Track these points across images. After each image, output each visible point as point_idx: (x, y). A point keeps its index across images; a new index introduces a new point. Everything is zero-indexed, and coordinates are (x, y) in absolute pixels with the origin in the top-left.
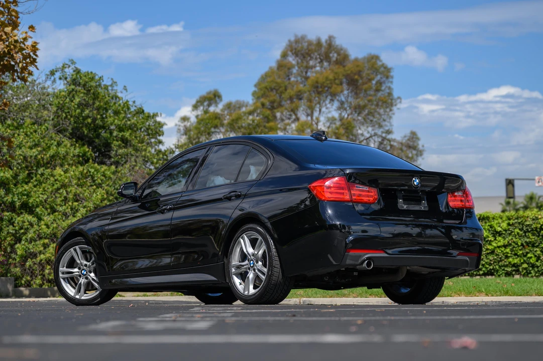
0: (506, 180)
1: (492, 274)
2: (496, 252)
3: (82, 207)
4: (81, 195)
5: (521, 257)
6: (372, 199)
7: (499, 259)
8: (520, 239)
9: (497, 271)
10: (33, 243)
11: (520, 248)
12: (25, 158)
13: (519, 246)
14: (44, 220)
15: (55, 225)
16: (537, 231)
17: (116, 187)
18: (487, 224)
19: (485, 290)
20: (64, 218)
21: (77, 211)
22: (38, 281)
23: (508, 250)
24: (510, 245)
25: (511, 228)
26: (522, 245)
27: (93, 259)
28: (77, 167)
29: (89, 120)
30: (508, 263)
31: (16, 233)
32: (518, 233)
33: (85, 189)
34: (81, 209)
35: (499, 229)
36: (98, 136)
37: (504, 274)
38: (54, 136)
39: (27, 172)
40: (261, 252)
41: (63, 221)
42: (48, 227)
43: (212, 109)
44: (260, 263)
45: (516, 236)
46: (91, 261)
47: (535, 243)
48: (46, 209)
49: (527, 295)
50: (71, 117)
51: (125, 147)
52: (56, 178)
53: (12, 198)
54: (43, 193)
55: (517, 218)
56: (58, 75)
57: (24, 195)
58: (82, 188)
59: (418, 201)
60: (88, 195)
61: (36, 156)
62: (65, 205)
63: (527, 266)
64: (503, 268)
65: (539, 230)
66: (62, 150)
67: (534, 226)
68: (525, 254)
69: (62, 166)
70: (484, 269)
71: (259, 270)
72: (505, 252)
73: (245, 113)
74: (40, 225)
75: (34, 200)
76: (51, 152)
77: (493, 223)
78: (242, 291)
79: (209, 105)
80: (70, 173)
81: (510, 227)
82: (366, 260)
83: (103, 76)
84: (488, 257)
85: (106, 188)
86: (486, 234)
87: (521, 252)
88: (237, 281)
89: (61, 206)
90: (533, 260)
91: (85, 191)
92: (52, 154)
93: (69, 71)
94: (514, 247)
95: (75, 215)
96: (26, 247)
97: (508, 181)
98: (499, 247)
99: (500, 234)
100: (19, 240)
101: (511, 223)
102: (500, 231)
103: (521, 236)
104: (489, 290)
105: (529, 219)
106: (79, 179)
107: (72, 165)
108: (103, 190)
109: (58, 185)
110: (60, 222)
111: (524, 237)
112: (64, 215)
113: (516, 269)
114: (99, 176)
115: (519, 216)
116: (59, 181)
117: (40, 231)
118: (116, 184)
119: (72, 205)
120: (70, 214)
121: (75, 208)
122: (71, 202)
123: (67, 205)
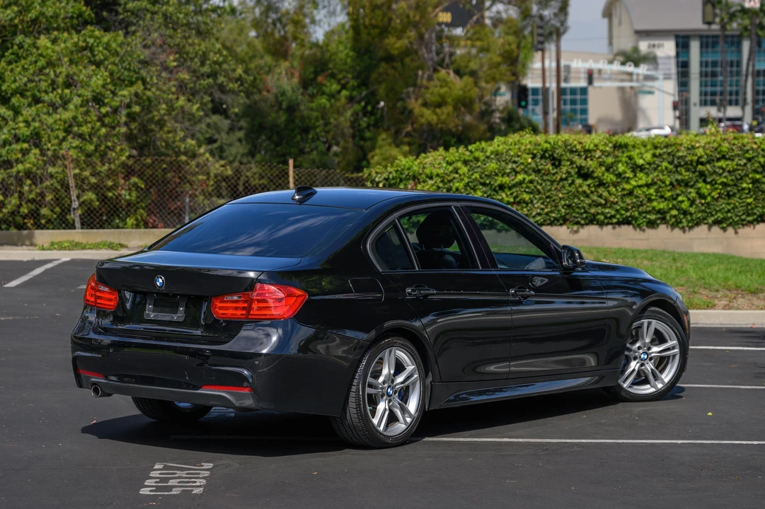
1: (629, 223)
2: (635, 192)
3: (76, 95)
4: (75, 78)
5: (669, 200)
7: (639, 203)
8: (669, 176)
10: (7, 148)
11: (669, 188)
13: (666, 186)
14: (22, 115)
15: (37, 124)
16: (692, 165)
17: (124, 65)
18: (625, 155)
20: (51, 111)
21: (69, 101)
22: (14, 201)
23: (652, 191)
24: (655, 183)
25: (657, 161)
26: (671, 184)
28: (70, 34)
30: (651, 208)
32: (666, 168)
33: (81, 68)
34: (75, 98)
35: (641, 162)
37: (645, 224)
41: (50, 115)
42: (27, 123)
45: (663, 171)
47: (690, 182)
48: (26, 98)
52: (40, 52)
54: (23, 73)
55: (666, 147)
58: (76, 66)
60: (85, 78)
61: (11, 20)
62: (52, 92)
63: (677, 213)
64: (644, 215)
65: (695, 164)
66: (49, 10)
67: (689, 158)
68: (675, 196)
69: (48, 31)
70: (618, 216)
72: (647, 193)
74: (17, 121)
75: (9, 86)
76: (33, 14)
77: (632, 153)
81: (655, 159)
84: (624, 200)
85: (110, 67)
86: (623, 168)
87: (669, 194)
89: (46, 92)
90: (685, 205)
92: (34, 16)
94: (660, 187)
95: (66, 106)
98: (640, 186)
99: (642, 168)
101: (658, 154)
102: (642, 165)
103: (670, 172)
105: (683, 148)
106: (72, 52)
107: (64, 30)
108: (106, 71)
109: (42, 62)
110: (44, 117)
111: (674, 173)
112: (52, 106)
113: (662, 217)
114: (101, 49)
115: (670, 143)
116: (43, 57)
117: (17, 131)
118: (124, 62)
119: (62, 93)
120: (60, 106)
121: (66, 97)
122: (61, 88)
123: (55, 93)
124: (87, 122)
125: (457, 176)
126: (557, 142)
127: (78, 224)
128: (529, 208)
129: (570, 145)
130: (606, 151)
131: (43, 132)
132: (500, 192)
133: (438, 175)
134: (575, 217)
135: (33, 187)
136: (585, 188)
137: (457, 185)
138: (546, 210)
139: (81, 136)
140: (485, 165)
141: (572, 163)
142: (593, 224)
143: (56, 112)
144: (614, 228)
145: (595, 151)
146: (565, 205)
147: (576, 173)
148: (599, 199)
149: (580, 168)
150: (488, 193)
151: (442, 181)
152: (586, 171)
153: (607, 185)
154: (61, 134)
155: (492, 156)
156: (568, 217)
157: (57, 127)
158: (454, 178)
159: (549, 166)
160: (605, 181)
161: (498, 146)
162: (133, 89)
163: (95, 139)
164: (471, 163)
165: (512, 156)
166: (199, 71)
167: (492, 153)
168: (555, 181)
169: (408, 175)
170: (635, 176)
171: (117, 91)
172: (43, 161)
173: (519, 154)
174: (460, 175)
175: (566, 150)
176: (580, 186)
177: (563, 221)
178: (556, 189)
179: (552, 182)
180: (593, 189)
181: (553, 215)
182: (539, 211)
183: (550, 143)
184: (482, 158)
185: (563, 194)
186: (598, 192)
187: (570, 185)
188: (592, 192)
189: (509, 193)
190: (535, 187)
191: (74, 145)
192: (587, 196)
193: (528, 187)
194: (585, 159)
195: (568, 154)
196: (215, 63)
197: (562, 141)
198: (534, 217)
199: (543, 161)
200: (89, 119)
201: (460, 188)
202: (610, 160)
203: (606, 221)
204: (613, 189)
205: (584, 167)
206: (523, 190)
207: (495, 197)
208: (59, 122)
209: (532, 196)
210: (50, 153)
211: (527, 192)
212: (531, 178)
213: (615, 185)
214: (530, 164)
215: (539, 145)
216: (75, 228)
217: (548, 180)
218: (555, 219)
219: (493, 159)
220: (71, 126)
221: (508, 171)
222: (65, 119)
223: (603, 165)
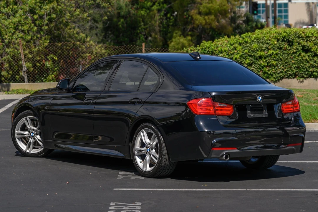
6: (229, 112)
20: (6, 18)
21: (17, 12)
27: (39, 126)
34: (20, 10)
40: (155, 143)
41: (6, 20)
44: (154, 150)
46: (38, 127)
62: (7, 7)
71: (153, 155)
78: (142, 168)
82: (224, 155)
88: (138, 160)
89: (3, 7)
95: (15, 15)
112: (7, 15)
119: (13, 8)
120: (11, 15)
121: (15, 10)
122: (12, 5)
123: (9, 8)
124: (26, 24)
125: (236, 51)
126: (291, 32)
127: (26, 80)
128: (276, 69)
129: (298, 34)
131: (3, 29)
132: (260, 60)
133: (225, 51)
134: (301, 73)
136: (307, 57)
137: (236, 56)
138: (285, 70)
139: (23, 31)
140: (251, 45)
141: (299, 43)
142: (311, 77)
143: (9, 19)
145: (312, 37)
146: (295, 67)
147: (301, 49)
148: (314, 64)
149: (304, 46)
150: (253, 61)
151: (228, 54)
152: (307, 48)
154: (13, 31)
155: (255, 40)
156: (297, 73)
157: (10, 26)
158: (234, 53)
159: (287, 46)
161: (258, 34)
162: (51, 5)
163: (31, 33)
164: (243, 44)
165: (266, 40)
167: (255, 38)
168: (290, 54)
169: (209, 51)
171: (42, 7)
172: (2, 45)
173: (270, 39)
174: (237, 51)
175: (296, 37)
176: (304, 57)
177: (295, 76)
178: (290, 58)
179: (288, 54)
180: (311, 58)
181: (289, 72)
182: (281, 70)
183: (287, 33)
184: (249, 41)
185: (294, 61)
186: (314, 60)
187: (298, 56)
188: (310, 60)
189: (264, 61)
190: (279, 57)
191: (20, 36)
192: (308, 62)
193: (275, 57)
194: (307, 42)
197: (293, 32)
198: (278, 74)
199: (283, 43)
200: (27, 22)
201: (237, 58)
205: (306, 46)
206: (272, 59)
207: (257, 63)
208: (11, 24)
209: (277, 62)
210: (6, 41)
211: (275, 60)
212: (276, 52)
214: (276, 44)
215: (281, 34)
216: (25, 82)
217: (286, 53)
218: (290, 75)
219: (255, 42)
220: (17, 26)
221: (264, 48)
222: (14, 22)
223: (316, 45)
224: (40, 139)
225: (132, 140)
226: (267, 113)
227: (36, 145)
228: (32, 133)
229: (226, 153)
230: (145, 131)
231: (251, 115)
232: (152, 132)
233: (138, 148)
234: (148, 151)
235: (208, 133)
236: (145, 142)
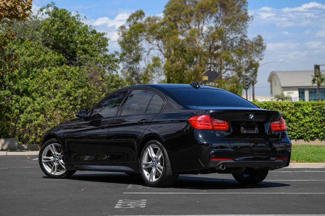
0: (315, 65)
1: (302, 138)
2: (305, 125)
3: (59, 92)
4: (59, 85)
5: (320, 128)
6: (225, 128)
7: (307, 130)
8: (319, 118)
9: (306, 136)
10: (30, 114)
11: (319, 123)
12: (25, 62)
13: (318, 122)
14: (36, 100)
15: (43, 104)
17: (79, 80)
18: (300, 109)
19: (296, 158)
20: (48, 99)
21: (56, 95)
23: (312, 124)
24: (313, 121)
25: (314, 111)
26: (320, 121)
27: (62, 152)
28: (56, 67)
29: (64, 38)
30: (312, 132)
31: (20, 108)
32: (318, 114)
33: (61, 81)
34: (59, 93)
35: (307, 112)
36: (69, 47)
37: (309, 138)
38: (42, 47)
39: (27, 70)
40: (160, 157)
41: (48, 101)
42: (39, 104)
43: (139, 21)
44: (159, 163)
45: (317, 116)
46: (61, 153)
48: (38, 93)
49: (321, 162)
50: (53, 36)
51: (84, 54)
52: (44, 74)
53: (18, 87)
54: (36, 83)
55: (318, 105)
56: (44, 11)
57: (25, 85)
58: (59, 80)
59: (253, 128)
60: (63, 85)
61: (32, 61)
62: (49, 91)
63: (323, 134)
64: (309, 135)
66: (48, 58)
68: (322, 126)
69: (47, 66)
70: (297, 135)
71: (158, 168)
72: (310, 125)
73: (158, 24)
74: (34, 103)
75: (31, 88)
76: (41, 59)
77: (303, 108)
78: (149, 179)
79: (137, 19)
80: (52, 71)
81: (313, 110)
82: (221, 164)
83: (71, 12)
84: (300, 128)
86: (299, 114)
87: (320, 125)
88: (146, 173)
89: (46, 91)
91: (61, 82)
92: (41, 60)
93: (51, 9)
94: (316, 122)
95: (55, 97)
96: (27, 117)
97: (316, 66)
98: (307, 122)
99: (307, 114)
100: (22, 112)
101: (314, 108)
102: (308, 113)
103: (320, 116)
104: (299, 159)
106: (57, 75)
107: (54, 66)
108: (72, 82)
109: (45, 79)
110: (46, 101)
111: (322, 116)
112: (49, 97)
113: (317, 135)
114: (70, 73)
115: (319, 103)
116: (45, 77)
117: (34, 107)
118: (79, 78)
119: (53, 91)
120: (52, 97)
121: (55, 93)
122: (53, 89)
123: (50, 91)
124: (64, 104)
126: (270, 104)
129: (276, 104)
130: (292, 107)
131: (45, 108)
135: (41, 131)
139: (61, 109)
143: (50, 99)
144: (296, 141)
145: (287, 107)
148: (289, 128)
153: (292, 122)
154: (53, 108)
157: (52, 105)
160: (291, 120)
162: (83, 90)
163: (67, 111)
166: (110, 85)
170: (305, 118)
171: (76, 91)
172: (45, 119)
175: (274, 107)
183: (267, 104)
186: (288, 125)
191: (59, 113)
194: (283, 111)
195: (275, 109)
196: (117, 81)
197: (272, 103)
200: (65, 102)
202: (293, 111)
203: (292, 137)
204: (295, 124)
208: (52, 103)
210: (48, 116)
213: (296, 122)
215: (262, 105)
220: (57, 105)
222: (55, 102)
223: (290, 113)
224: (63, 163)
225: (140, 156)
226: (258, 130)
227: (60, 168)
228: (56, 158)
229: (222, 163)
230: (152, 147)
231: (244, 131)
232: (158, 147)
233: (146, 162)
234: (154, 164)
235: (207, 145)
236: (151, 157)
